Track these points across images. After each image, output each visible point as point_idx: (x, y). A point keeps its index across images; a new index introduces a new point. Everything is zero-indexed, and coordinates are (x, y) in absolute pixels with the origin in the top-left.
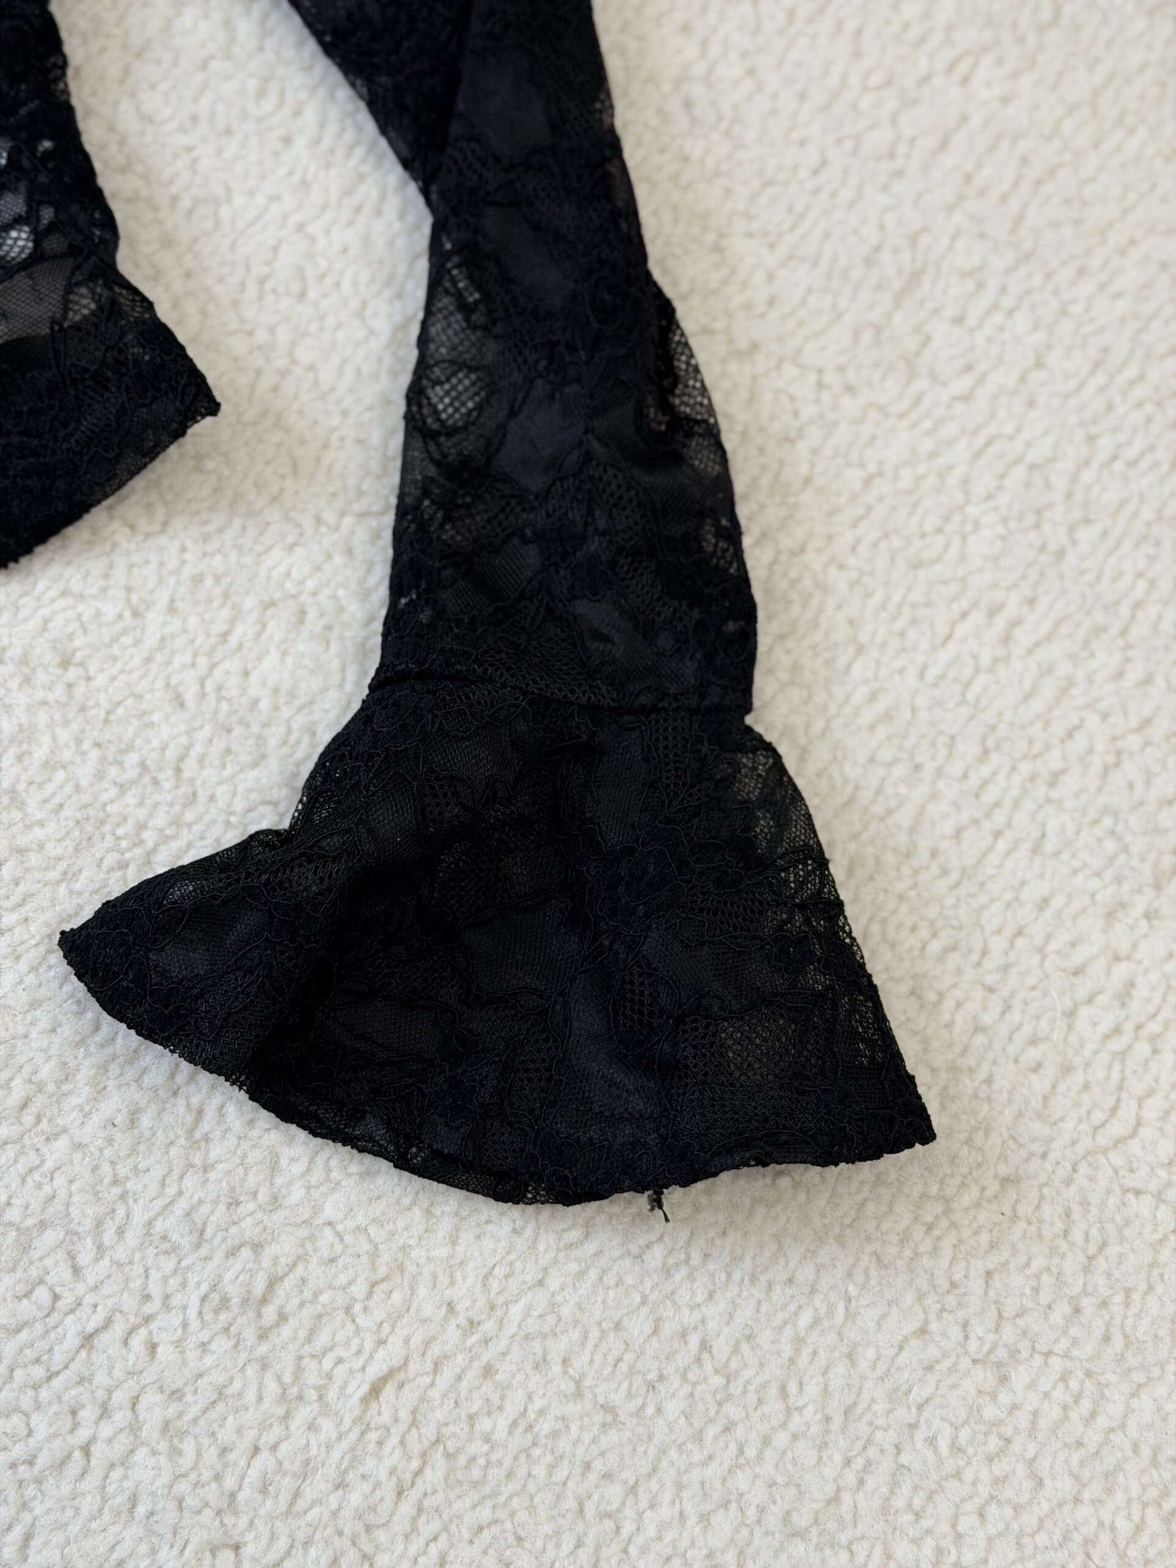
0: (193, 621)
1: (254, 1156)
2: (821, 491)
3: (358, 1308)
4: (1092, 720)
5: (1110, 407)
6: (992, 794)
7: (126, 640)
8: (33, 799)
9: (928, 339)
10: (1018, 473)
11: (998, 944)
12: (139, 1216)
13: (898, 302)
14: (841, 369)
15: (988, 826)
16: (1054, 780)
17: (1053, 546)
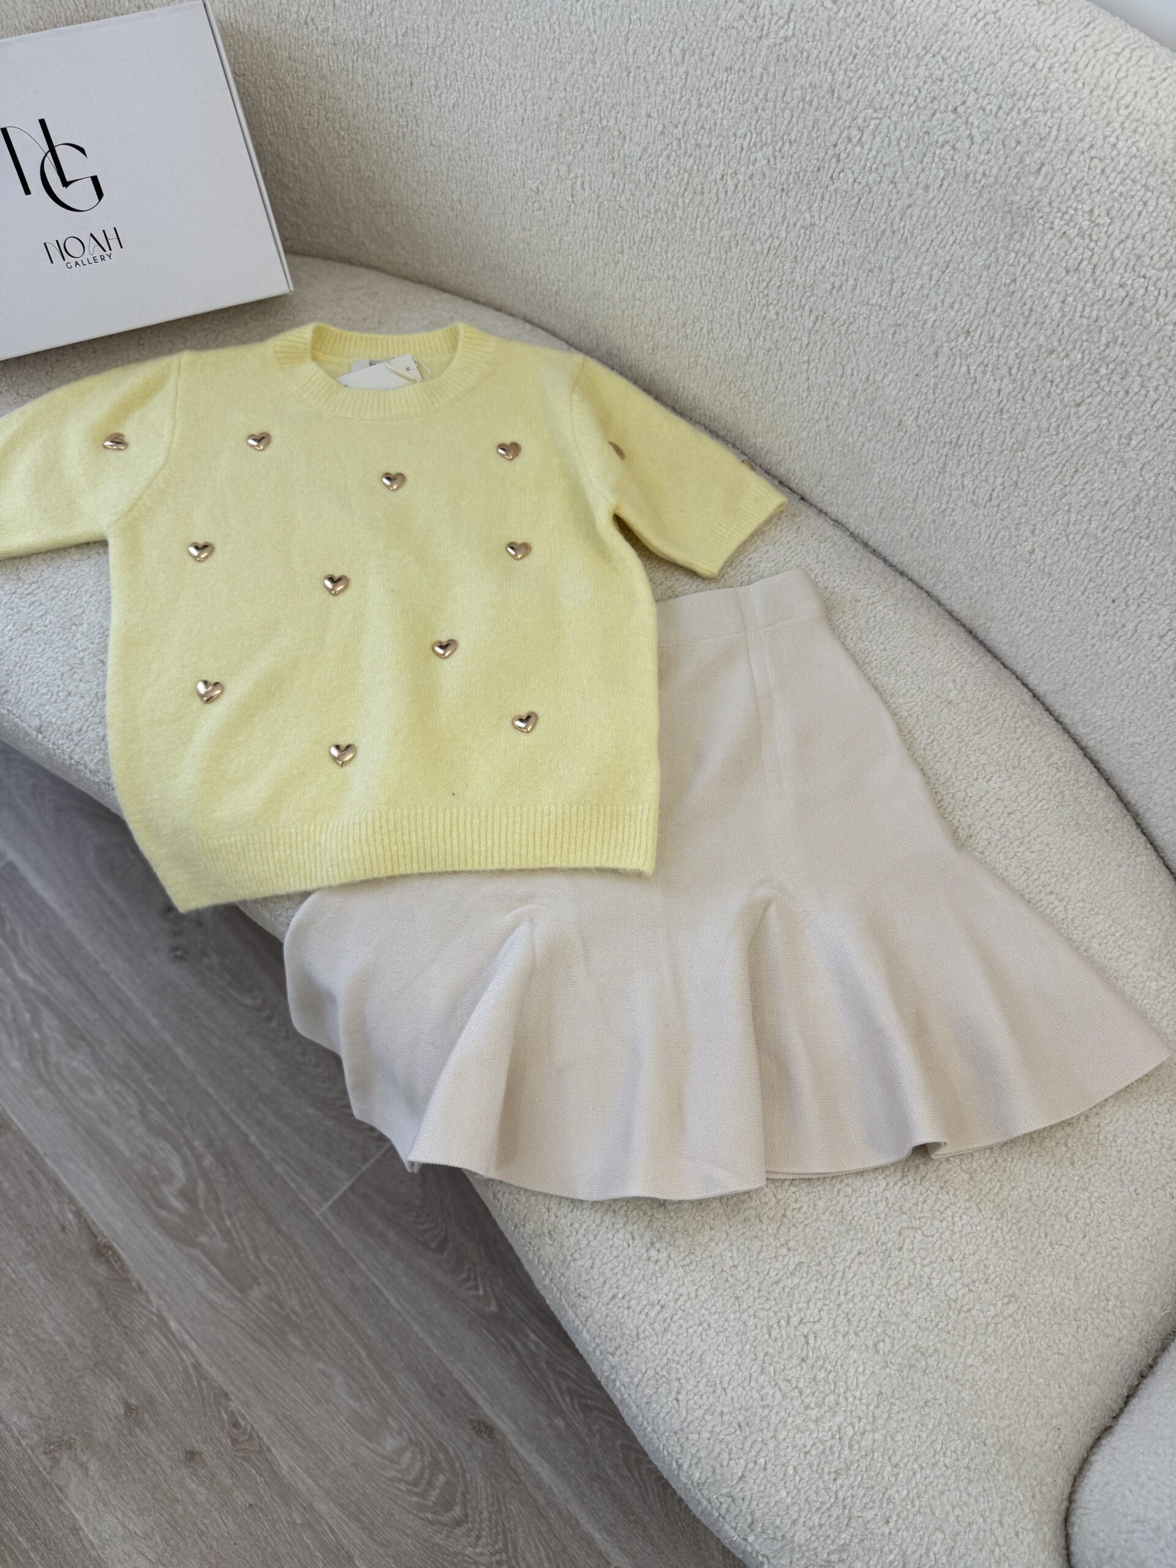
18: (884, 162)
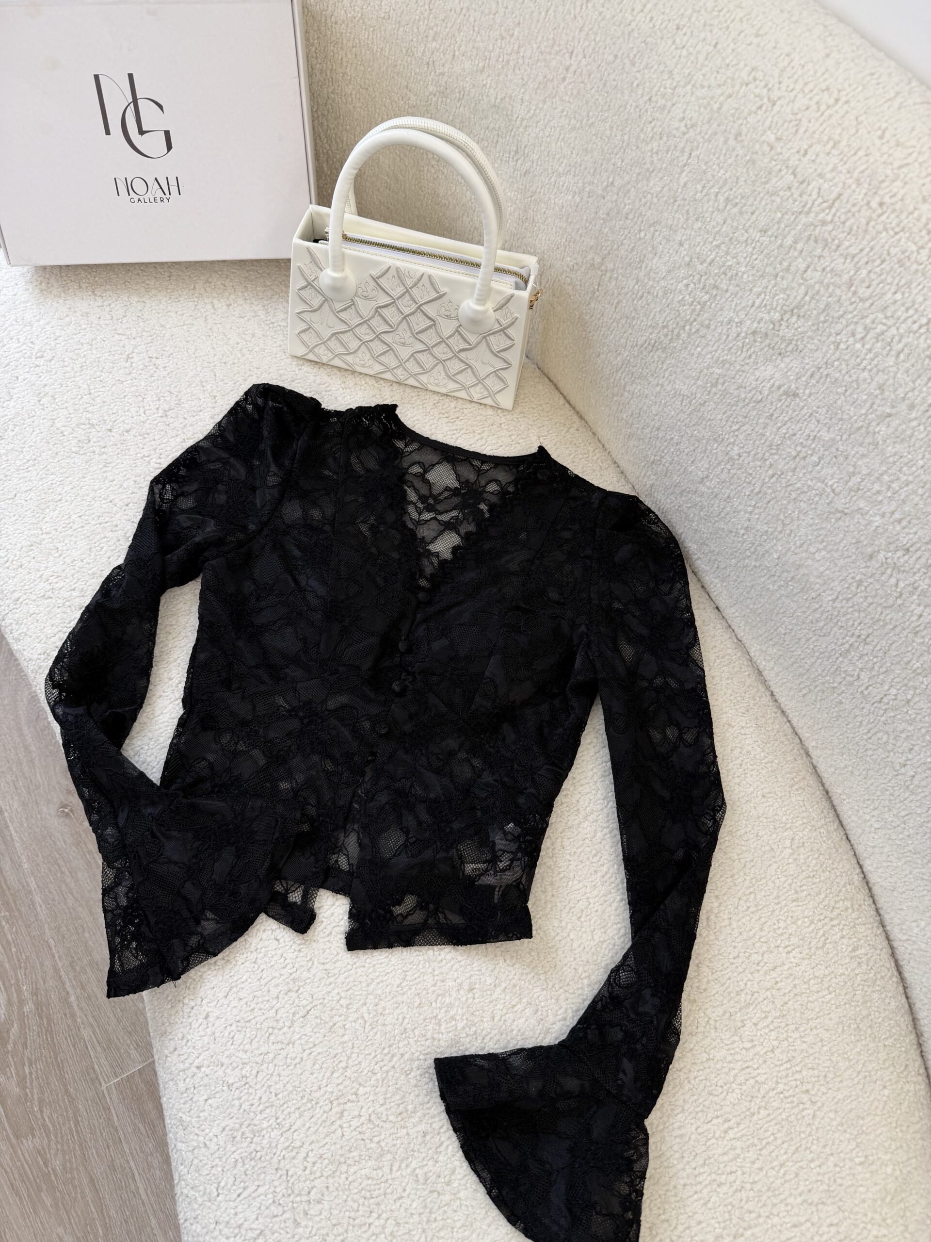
0: (508, 997)
1: (450, 1166)
2: (694, 1055)
3: (455, 1230)
4: (739, 1173)
5: (787, 1076)
6: (700, 1179)
7: (489, 992)
8: (444, 1026)
9: (744, 1025)
10: (752, 1081)
11: (680, 1228)
12: (413, 1165)
13: (740, 1009)
14: (716, 1021)
15: (695, 1188)
16: (720, 1185)
17: (752, 1110)
18: (881, 367)
